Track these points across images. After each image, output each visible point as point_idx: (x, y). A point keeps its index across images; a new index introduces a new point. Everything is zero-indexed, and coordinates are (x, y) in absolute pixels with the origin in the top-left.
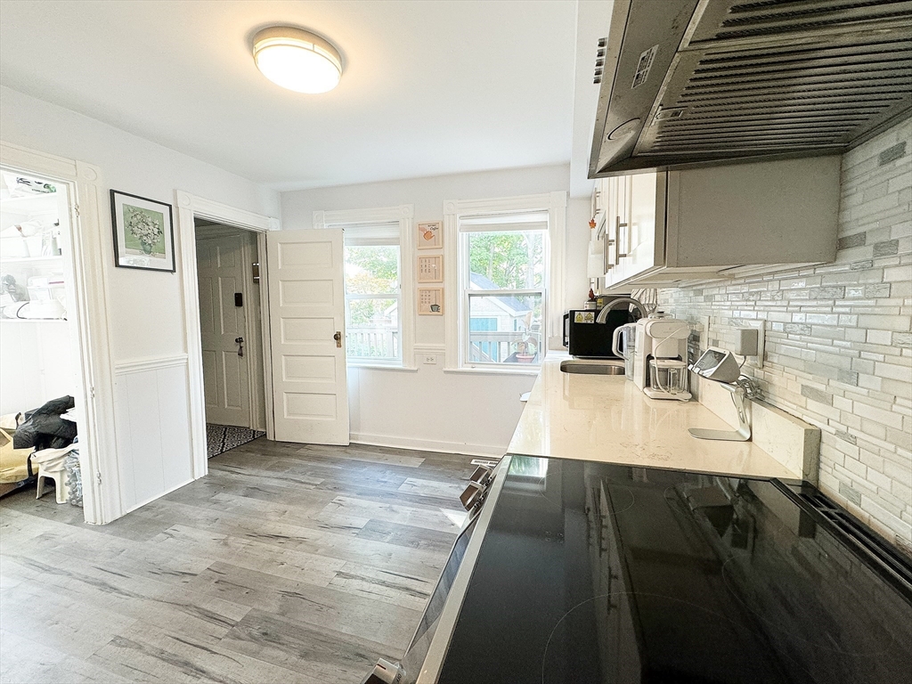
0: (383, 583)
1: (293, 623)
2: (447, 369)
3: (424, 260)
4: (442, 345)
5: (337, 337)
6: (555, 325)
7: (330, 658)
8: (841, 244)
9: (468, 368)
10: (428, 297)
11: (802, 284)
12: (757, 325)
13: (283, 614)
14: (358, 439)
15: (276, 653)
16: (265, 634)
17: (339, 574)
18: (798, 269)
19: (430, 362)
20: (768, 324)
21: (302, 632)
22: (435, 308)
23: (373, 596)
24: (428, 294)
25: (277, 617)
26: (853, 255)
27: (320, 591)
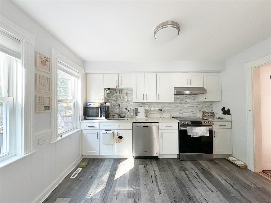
0: (157, 182)
1: (182, 195)
3: (41, 77)
4: (50, 129)
7: (181, 182)
13: (183, 199)
15: (191, 193)
16: (190, 199)
17: (160, 193)
19: (43, 142)
21: (182, 191)
22: (46, 107)
23: (162, 182)
25: (185, 200)
27: (169, 195)
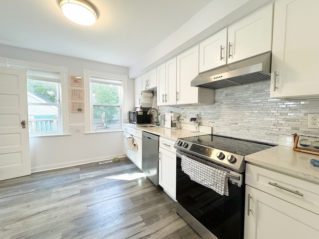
2: (85, 133)
3: (74, 91)
4: (84, 124)
5: (23, 124)
6: (125, 116)
8: (215, 102)
9: (94, 132)
10: (76, 106)
11: (208, 107)
12: (199, 113)
14: (35, 171)
18: (207, 105)
19: (77, 131)
20: (200, 113)
22: (80, 110)
24: (76, 104)
26: (216, 104)
